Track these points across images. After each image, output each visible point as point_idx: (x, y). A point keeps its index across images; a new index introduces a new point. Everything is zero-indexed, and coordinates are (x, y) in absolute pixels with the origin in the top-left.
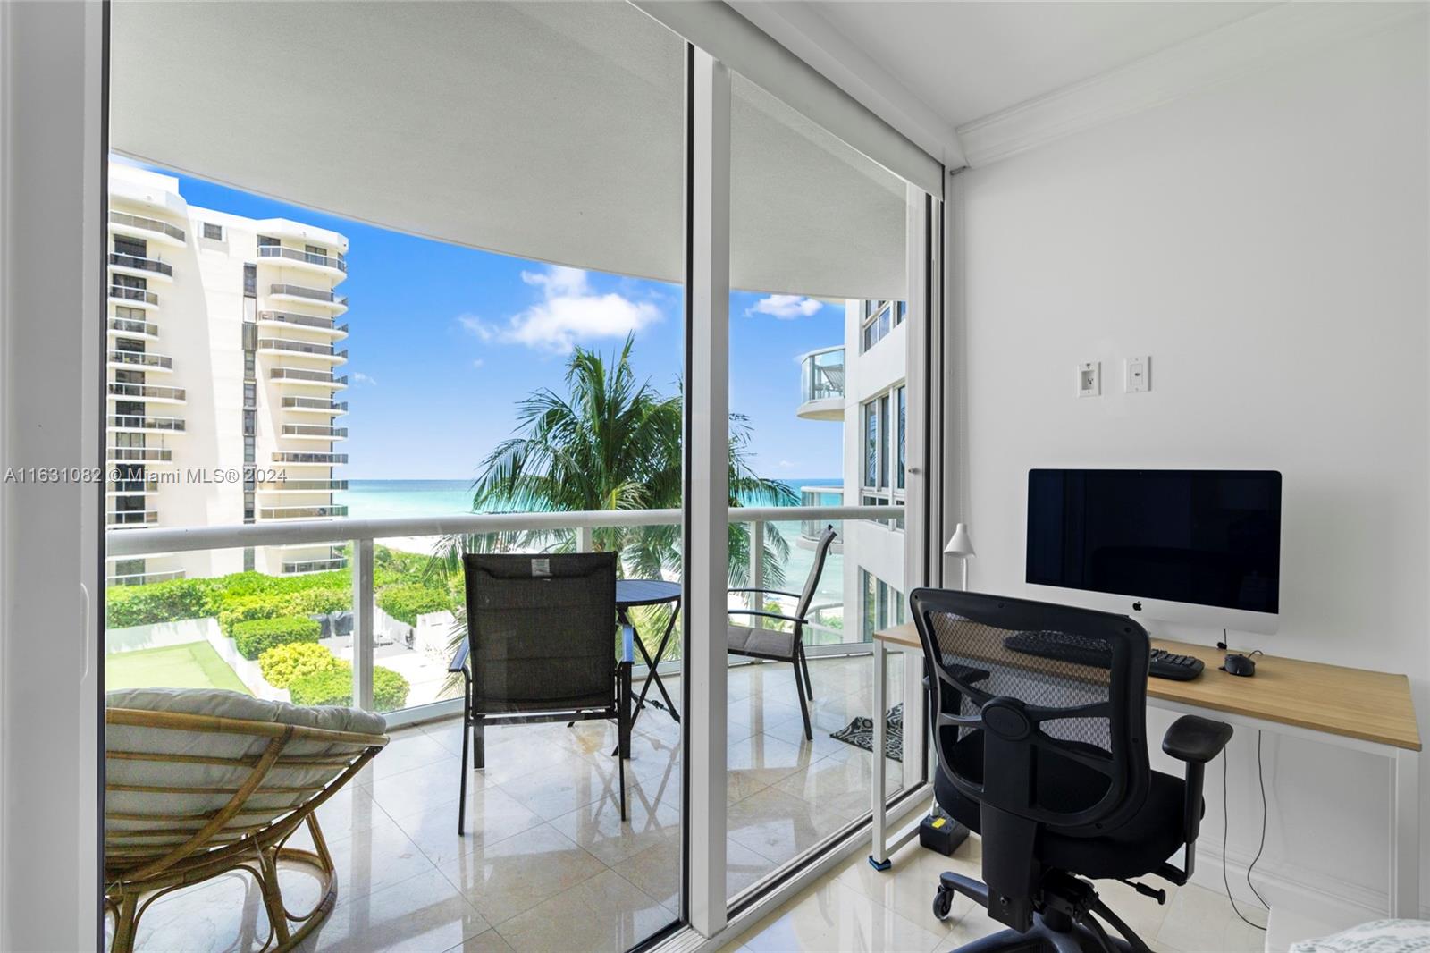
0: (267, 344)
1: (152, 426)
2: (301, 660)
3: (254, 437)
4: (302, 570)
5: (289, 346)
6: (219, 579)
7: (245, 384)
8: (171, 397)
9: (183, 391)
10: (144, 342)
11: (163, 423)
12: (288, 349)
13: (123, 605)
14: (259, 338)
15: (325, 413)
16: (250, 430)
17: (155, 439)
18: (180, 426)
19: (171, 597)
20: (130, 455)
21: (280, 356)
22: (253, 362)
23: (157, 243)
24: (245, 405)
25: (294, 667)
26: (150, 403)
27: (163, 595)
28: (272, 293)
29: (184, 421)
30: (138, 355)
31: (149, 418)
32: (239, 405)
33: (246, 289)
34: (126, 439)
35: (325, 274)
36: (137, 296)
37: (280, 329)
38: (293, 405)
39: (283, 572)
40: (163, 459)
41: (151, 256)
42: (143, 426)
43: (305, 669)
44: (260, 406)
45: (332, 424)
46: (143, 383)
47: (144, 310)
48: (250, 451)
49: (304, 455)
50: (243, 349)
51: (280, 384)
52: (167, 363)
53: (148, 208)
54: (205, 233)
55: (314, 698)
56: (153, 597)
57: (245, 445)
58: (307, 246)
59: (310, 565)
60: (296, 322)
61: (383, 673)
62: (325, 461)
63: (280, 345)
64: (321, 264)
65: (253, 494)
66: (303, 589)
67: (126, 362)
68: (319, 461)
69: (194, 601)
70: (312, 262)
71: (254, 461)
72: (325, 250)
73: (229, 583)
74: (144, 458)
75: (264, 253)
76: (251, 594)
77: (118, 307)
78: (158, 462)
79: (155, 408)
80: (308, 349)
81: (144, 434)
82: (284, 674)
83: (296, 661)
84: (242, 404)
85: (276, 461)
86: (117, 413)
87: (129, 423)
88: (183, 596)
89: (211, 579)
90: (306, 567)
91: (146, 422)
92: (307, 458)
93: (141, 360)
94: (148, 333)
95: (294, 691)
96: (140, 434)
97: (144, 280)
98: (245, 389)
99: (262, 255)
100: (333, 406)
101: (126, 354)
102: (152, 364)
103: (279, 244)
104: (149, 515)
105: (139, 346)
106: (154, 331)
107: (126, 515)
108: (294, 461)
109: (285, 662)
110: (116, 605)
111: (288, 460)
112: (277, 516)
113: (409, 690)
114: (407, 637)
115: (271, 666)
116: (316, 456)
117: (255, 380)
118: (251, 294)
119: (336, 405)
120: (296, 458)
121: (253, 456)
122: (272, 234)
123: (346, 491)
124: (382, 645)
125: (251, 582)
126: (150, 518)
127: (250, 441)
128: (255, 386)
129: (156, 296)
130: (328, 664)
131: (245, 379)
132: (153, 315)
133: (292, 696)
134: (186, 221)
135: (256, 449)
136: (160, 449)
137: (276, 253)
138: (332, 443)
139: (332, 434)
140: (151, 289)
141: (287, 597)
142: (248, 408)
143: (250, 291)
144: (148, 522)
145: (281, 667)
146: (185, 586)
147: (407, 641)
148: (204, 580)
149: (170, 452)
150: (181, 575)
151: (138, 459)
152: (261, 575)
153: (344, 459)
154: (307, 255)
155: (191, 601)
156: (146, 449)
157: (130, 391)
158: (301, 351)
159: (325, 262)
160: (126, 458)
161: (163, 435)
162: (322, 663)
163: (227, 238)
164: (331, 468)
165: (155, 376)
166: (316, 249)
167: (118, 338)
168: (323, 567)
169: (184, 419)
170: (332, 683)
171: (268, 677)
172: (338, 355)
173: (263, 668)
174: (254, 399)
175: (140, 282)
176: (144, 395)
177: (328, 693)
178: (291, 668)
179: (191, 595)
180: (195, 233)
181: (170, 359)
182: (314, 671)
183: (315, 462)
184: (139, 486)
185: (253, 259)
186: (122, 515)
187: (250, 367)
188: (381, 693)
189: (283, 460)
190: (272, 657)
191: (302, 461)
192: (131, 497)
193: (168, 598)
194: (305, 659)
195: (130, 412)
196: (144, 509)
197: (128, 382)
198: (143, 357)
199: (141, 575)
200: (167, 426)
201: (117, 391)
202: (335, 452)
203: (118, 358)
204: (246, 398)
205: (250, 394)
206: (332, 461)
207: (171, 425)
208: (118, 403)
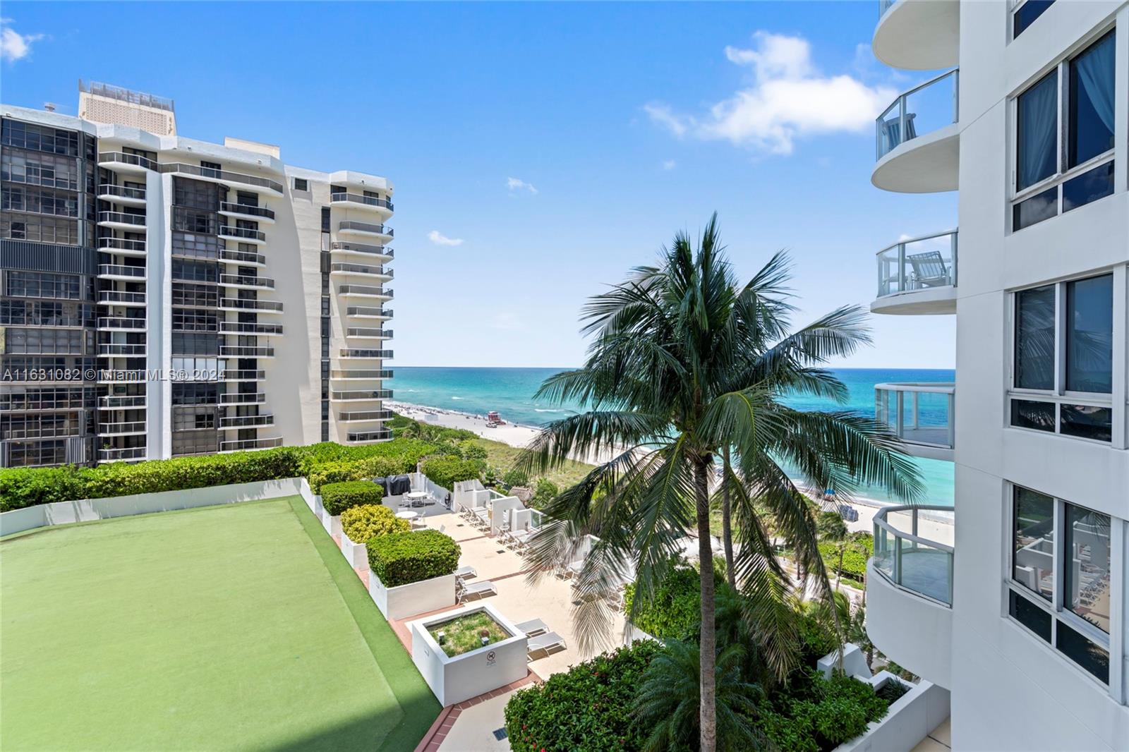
0: (338, 268)
1: (261, 330)
2: (372, 519)
3: (328, 338)
4: (361, 439)
5: (353, 269)
6: (308, 447)
7: (322, 298)
8: (274, 309)
9: (282, 304)
10: (256, 268)
11: (268, 328)
12: (351, 271)
13: (244, 466)
14: (332, 263)
15: (378, 319)
16: (326, 332)
17: (264, 340)
18: (279, 330)
19: (276, 460)
20: (247, 352)
21: (346, 276)
22: (328, 281)
23: (264, 194)
24: (322, 313)
25: (367, 525)
26: (261, 313)
27: (271, 458)
28: (341, 228)
29: (282, 327)
30: (253, 279)
31: (259, 323)
32: (318, 313)
33: (323, 227)
34: (244, 341)
35: (377, 212)
36: (252, 235)
37: (346, 255)
38: (355, 313)
39: (348, 440)
40: (268, 355)
41: (261, 205)
42: (256, 331)
43: (375, 527)
44: (333, 314)
45: (382, 327)
46: (256, 299)
47: (256, 245)
48: (325, 349)
49: (362, 351)
50: (321, 271)
51: (346, 297)
52: (271, 284)
53: (259, 169)
54: (296, 186)
55: (387, 558)
56: (264, 461)
57: (323, 344)
58: (364, 191)
59: (367, 435)
60: (357, 250)
61: (438, 536)
62: (377, 356)
63: (347, 268)
64: (374, 204)
65: (328, 381)
66: (367, 456)
67: (245, 284)
68: (373, 356)
69: (291, 464)
70: (368, 204)
71: (328, 355)
72: (378, 194)
73: (315, 451)
74: (256, 354)
75: (336, 198)
76: (332, 460)
77: (239, 243)
78: (265, 357)
79: (265, 316)
80: (365, 270)
81: (256, 336)
82: (360, 530)
83: (368, 520)
84: (320, 313)
85: (344, 356)
86: (239, 321)
87: (247, 329)
88: (284, 460)
89: (304, 447)
90: (363, 437)
91: (258, 327)
92: (365, 353)
93: (254, 281)
94: (259, 262)
95: (371, 549)
96: (253, 336)
97: (257, 223)
98: (322, 302)
99: (334, 200)
100: (383, 314)
101: (245, 278)
102: (262, 284)
103: (346, 191)
104: (260, 395)
105: (253, 271)
106: (262, 260)
107: (245, 395)
108: (355, 356)
109: (360, 520)
110: (239, 465)
111: (352, 355)
112: (344, 398)
113: (461, 553)
114: (446, 500)
115: (351, 524)
116: (371, 352)
117: (329, 295)
118: (327, 230)
119: (385, 312)
120: (357, 353)
121: (328, 352)
122: (341, 183)
123: (391, 379)
124: (427, 505)
125: (331, 450)
126: (260, 398)
127: (325, 340)
128: (329, 299)
129: (264, 234)
130: (393, 524)
131: (322, 295)
132: (263, 248)
133: (369, 553)
134: (284, 177)
135: (330, 347)
136: (266, 347)
137: (344, 198)
138: (381, 342)
139: (381, 335)
140: (261, 229)
141: (357, 464)
142: (325, 316)
143: (326, 227)
144: (259, 401)
145: (357, 525)
146: (285, 452)
148: (298, 448)
149: (273, 349)
150: (280, 442)
151: (252, 355)
152: (337, 445)
153: (390, 354)
154: (365, 198)
155: (289, 464)
156: (257, 347)
157: (248, 305)
158: (361, 272)
159: (377, 203)
160: (245, 355)
161: (268, 337)
162: (388, 522)
163: (311, 190)
164: (381, 361)
165: (264, 294)
166: (371, 194)
167: (239, 266)
168: (375, 437)
169: (282, 325)
170: (400, 544)
171: (348, 532)
172: (386, 274)
173: (344, 524)
174: (329, 309)
175: (254, 225)
176: (256, 308)
177: (399, 554)
178: (364, 526)
179: (289, 459)
180: (290, 185)
181: (273, 281)
182: (382, 529)
183: (369, 356)
184: (253, 375)
185: (329, 204)
186: (242, 396)
187: (325, 285)
188: (439, 555)
189: (348, 355)
190: (350, 516)
191: (361, 356)
192: (248, 383)
193: (274, 461)
194: (375, 519)
195: (248, 320)
196: (256, 392)
197: (247, 298)
198: (256, 279)
199: (254, 440)
200: (271, 330)
201: (239, 304)
202: (384, 349)
203: (240, 281)
204: (323, 308)
205: (326, 305)
206: (381, 356)
207: (273, 329)
208: (240, 314)
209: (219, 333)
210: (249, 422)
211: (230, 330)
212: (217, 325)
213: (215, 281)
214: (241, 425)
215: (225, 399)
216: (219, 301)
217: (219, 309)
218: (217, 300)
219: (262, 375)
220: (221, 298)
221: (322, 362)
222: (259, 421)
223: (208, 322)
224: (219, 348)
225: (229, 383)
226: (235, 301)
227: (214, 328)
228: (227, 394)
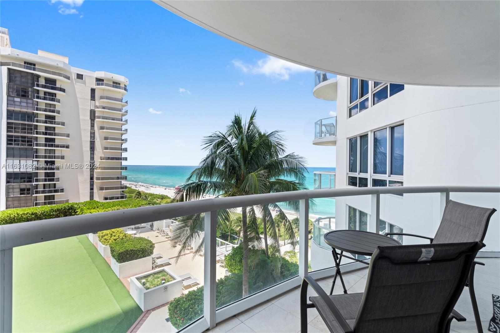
0: (99, 117)
1: (58, 146)
2: (113, 234)
3: (94, 151)
5: (106, 118)
6: (82, 203)
7: (91, 132)
8: (65, 136)
9: (69, 134)
10: (55, 116)
11: (61, 146)
12: (106, 119)
13: (47, 212)
14: (96, 115)
15: (119, 142)
16: (92, 148)
17: (59, 151)
18: (67, 147)
19: (65, 209)
20: (50, 157)
21: (103, 122)
22: (94, 124)
23: (60, 80)
24: (91, 139)
25: (111, 237)
26: (58, 138)
27: (62, 209)
28: (101, 99)
29: (69, 145)
30: (53, 121)
31: (57, 143)
32: (88, 139)
33: (91, 98)
34: (49, 152)
35: (120, 92)
36: (53, 100)
37: (103, 112)
38: (108, 139)
39: (104, 200)
40: (61, 159)
41: (58, 85)
42: (54, 147)
43: (115, 238)
44: (97, 140)
45: (121, 146)
46: (55, 131)
47: (55, 105)
48: (92, 156)
49: (112, 158)
50: (90, 119)
51: (103, 132)
52: (63, 124)
53: (57, 68)
54: (77, 77)
55: (119, 250)
56: (58, 210)
57: (91, 154)
58: (113, 82)
59: (114, 197)
60: (109, 109)
61: (144, 240)
62: (119, 160)
63: (103, 118)
64: (118, 88)
65: (93, 171)
66: (112, 207)
67: (48, 124)
68: (117, 160)
69: (73, 211)
70: (115, 88)
71: (94, 159)
72: (120, 84)
73: (86, 204)
74: (55, 158)
75: (98, 84)
76: (94, 209)
77: (46, 104)
79: (59, 140)
80: (113, 119)
81: (55, 150)
82: (107, 240)
83: (111, 235)
84: (90, 139)
85: (102, 160)
86: (45, 142)
87: (50, 146)
88: (69, 209)
89: (79, 203)
90: (112, 198)
91: (56, 145)
92: (113, 159)
94: (56, 113)
95: (112, 247)
96: (53, 150)
97: (55, 94)
98: (91, 133)
99: (98, 85)
101: (48, 121)
102: (59, 124)
103: (103, 81)
104: (56, 179)
105: (54, 118)
106: (58, 112)
107: (48, 179)
108: (108, 160)
109: (107, 235)
110: (45, 212)
111: (106, 159)
112: (102, 180)
113: (155, 247)
114: (151, 225)
115: (102, 237)
116: (116, 158)
117: (94, 130)
118: (93, 99)
119: (123, 139)
120: (109, 158)
121: (94, 157)
122: (101, 77)
124: (141, 228)
125: (94, 204)
127: (92, 152)
128: (94, 132)
129: (60, 100)
130: (123, 236)
131: (91, 130)
132: (58, 106)
133: (111, 249)
134: (71, 73)
135: (95, 155)
136: (60, 155)
137: (102, 85)
138: (121, 153)
139: (121, 150)
140: (58, 97)
141: (107, 210)
142: (92, 140)
143: (93, 97)
144: (56, 181)
145: (106, 237)
146: (70, 205)
147: (151, 227)
148: (77, 203)
149: (64, 156)
150: (67, 201)
151: (53, 158)
152: (97, 201)
153: (126, 159)
154: (113, 85)
155: (72, 211)
156: (55, 155)
157: (50, 134)
158: (111, 120)
159: (120, 88)
160: (48, 158)
161: (61, 150)
162: (121, 235)
163: (85, 79)
164: (121, 162)
165: (59, 129)
166: (116, 83)
167: (46, 115)
168: (118, 198)
169: (69, 144)
170: (126, 244)
171: (101, 241)
173: (99, 237)
174: (94, 137)
175: (54, 95)
176: (55, 135)
177: (125, 248)
178: (109, 237)
179: (72, 209)
180: (74, 77)
181: (64, 123)
182: (118, 239)
183: (116, 160)
185: (94, 87)
186: (46, 179)
187: (92, 126)
188: (144, 248)
189: (104, 159)
190: (102, 233)
191: (111, 160)
192: (50, 172)
193: (64, 210)
194: (115, 234)
195: (50, 142)
196: (54, 177)
197: (49, 131)
198: (55, 122)
199: (53, 201)
200: (63, 146)
201: (45, 134)
202: (122, 157)
203: (46, 122)
204: (91, 137)
205: (93, 135)
206: (121, 160)
208: (46, 138)
209: (34, 147)
210: (50, 192)
211: (40, 146)
212: (33, 144)
213: (32, 121)
214: (46, 193)
215: (37, 181)
216: (34, 132)
217: (34, 135)
218: (33, 131)
220: (35, 130)
221: (90, 163)
222: (56, 191)
223: (28, 142)
224: (34, 155)
225: (39, 172)
226: (43, 132)
227: (31, 145)
228: (38, 178)
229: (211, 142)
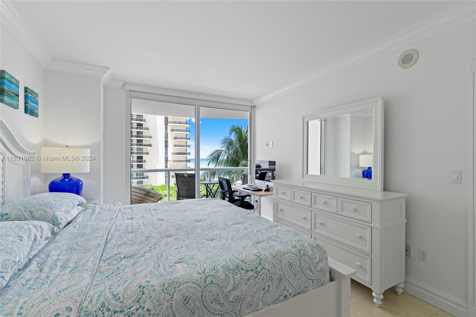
0: (170, 123)
1: (144, 145)
3: (167, 148)
5: (176, 123)
7: (165, 134)
8: (149, 138)
9: (151, 136)
10: (142, 124)
11: (147, 145)
14: (168, 121)
15: (185, 141)
16: (166, 146)
17: (145, 149)
18: (150, 146)
21: (173, 125)
22: (167, 127)
26: (144, 140)
29: (151, 144)
31: (144, 143)
32: (164, 139)
34: (139, 149)
38: (177, 139)
40: (147, 154)
42: (142, 146)
45: (186, 144)
46: (143, 134)
49: (179, 153)
50: (165, 124)
51: (173, 133)
52: (147, 129)
57: (165, 150)
62: (184, 154)
63: (174, 122)
65: (167, 164)
67: (139, 129)
68: (183, 154)
74: (143, 154)
78: (146, 155)
79: (146, 141)
80: (180, 123)
81: (143, 148)
85: (173, 154)
86: (137, 143)
87: (140, 145)
92: (180, 154)
94: (143, 121)
100: (187, 139)
101: (139, 127)
102: (144, 129)
106: (145, 121)
111: (176, 154)
116: (182, 153)
117: (167, 132)
120: (177, 154)
121: (167, 153)
123: (190, 163)
128: (167, 134)
131: (165, 132)
135: (168, 151)
136: (146, 152)
138: (186, 149)
139: (186, 147)
142: (166, 140)
149: (148, 153)
151: (141, 154)
156: (143, 152)
157: (140, 137)
160: (139, 154)
161: (147, 148)
164: (186, 156)
165: (145, 133)
167: (137, 123)
172: (188, 124)
176: (142, 138)
181: (148, 128)
184: (142, 162)
187: (166, 129)
189: (174, 154)
191: (179, 154)
192: (140, 164)
195: (140, 142)
197: (139, 134)
198: (142, 128)
200: (148, 146)
201: (137, 137)
202: (187, 152)
203: (137, 128)
204: (165, 137)
205: (166, 136)
206: (186, 154)
207: (148, 145)
208: (137, 140)
210: (140, 178)
211: (134, 146)
214: (138, 179)
219: (145, 161)
221: (165, 157)
222: (144, 178)
226: (136, 136)
229: (225, 143)
